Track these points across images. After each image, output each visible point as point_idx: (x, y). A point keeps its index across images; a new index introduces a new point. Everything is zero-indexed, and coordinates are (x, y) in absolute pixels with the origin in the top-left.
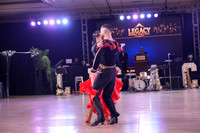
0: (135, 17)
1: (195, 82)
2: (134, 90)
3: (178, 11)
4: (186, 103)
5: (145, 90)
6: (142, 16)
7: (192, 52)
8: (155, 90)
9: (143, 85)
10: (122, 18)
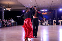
0: (44, 10)
1: (55, 24)
2: (43, 25)
3: (53, 9)
4: (53, 28)
5: (45, 25)
6: (45, 10)
7: (55, 18)
8: (47, 25)
9: (45, 24)
10: (41, 10)
